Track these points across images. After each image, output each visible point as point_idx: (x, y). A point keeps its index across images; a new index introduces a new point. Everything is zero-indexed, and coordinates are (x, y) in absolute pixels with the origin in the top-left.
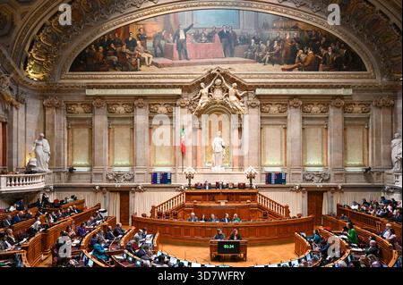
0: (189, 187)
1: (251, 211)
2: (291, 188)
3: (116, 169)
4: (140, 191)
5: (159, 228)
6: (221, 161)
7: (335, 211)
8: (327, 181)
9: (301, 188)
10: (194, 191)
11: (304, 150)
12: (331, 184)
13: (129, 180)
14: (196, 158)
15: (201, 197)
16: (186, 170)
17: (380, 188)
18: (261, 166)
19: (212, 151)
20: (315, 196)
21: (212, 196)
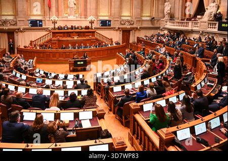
0: (54, 28)
1: (92, 42)
2: (113, 29)
3: (4, 18)
4: (21, 32)
5: (36, 54)
6: (73, 13)
7: (136, 41)
8: (132, 24)
9: (119, 28)
10: (57, 31)
11: (121, 7)
12: (135, 26)
13: (14, 25)
14: (58, 11)
15: (62, 34)
16: (52, 18)
17: (158, 28)
18: (97, 16)
19: (68, 7)
20: (126, 33)
21: (69, 34)
